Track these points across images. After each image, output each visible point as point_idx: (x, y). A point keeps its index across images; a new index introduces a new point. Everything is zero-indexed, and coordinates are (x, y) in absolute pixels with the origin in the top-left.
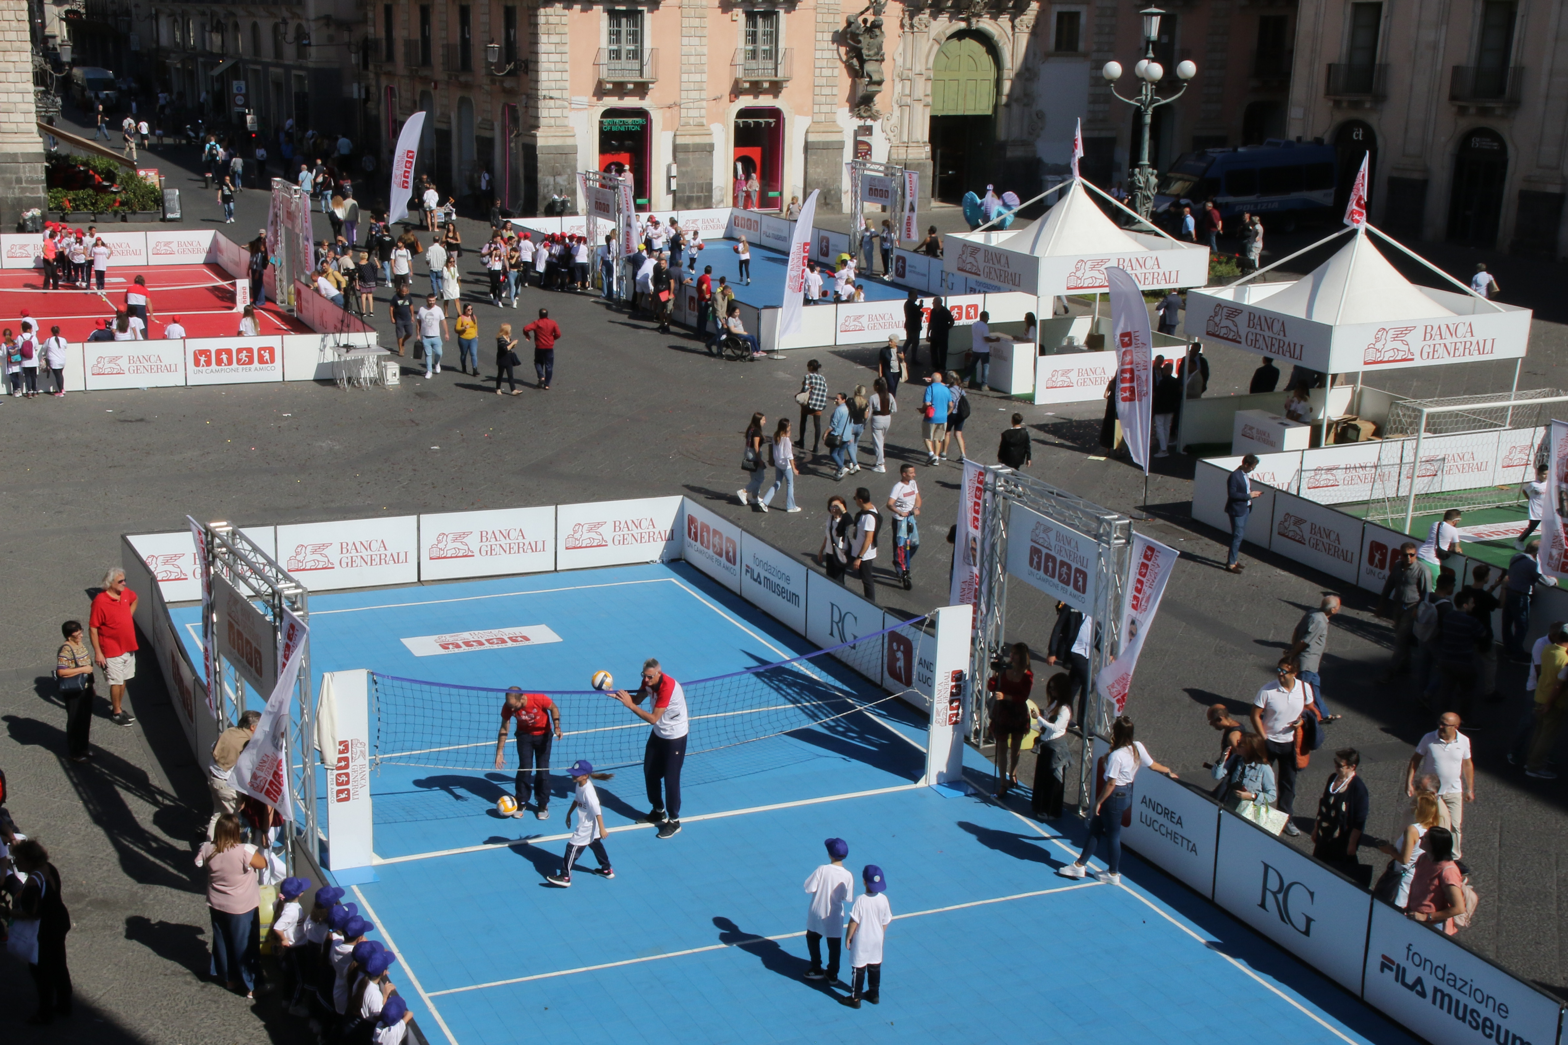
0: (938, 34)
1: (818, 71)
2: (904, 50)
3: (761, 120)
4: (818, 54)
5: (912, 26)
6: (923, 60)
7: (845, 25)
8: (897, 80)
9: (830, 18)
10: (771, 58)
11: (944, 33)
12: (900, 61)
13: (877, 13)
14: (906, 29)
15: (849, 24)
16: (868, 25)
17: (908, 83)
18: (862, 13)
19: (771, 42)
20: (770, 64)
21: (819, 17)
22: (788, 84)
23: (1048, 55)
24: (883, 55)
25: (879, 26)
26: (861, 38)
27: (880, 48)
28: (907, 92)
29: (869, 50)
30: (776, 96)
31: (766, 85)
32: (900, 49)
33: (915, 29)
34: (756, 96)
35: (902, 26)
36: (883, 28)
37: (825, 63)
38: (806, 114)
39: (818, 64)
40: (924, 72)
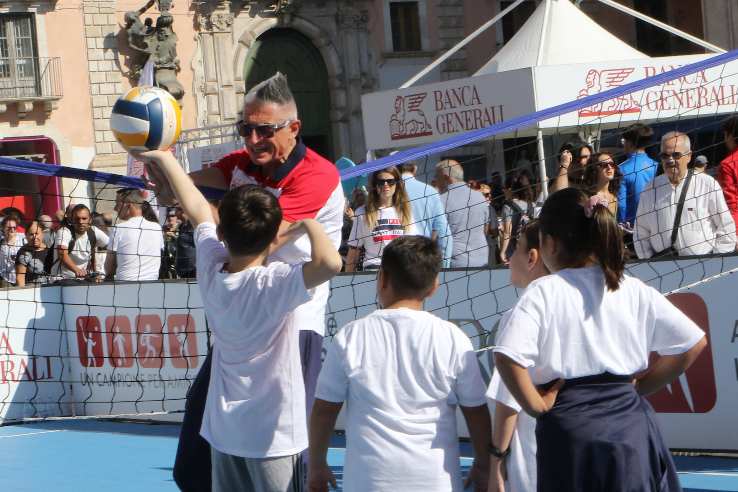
0: (245, 34)
1: (95, 88)
2: (204, 56)
3: (27, 157)
4: (93, 66)
5: (209, 25)
6: (230, 68)
7: (124, 24)
8: (200, 95)
9: (102, 20)
10: (31, 75)
11: (252, 33)
12: (200, 70)
13: (163, 7)
14: (203, 30)
15: (130, 22)
16: (154, 25)
17: (214, 98)
18: (143, 10)
19: (29, 54)
20: (31, 82)
21: (88, 18)
22: (58, 104)
23: (386, 57)
24: (177, 64)
25: (168, 24)
26: (146, 41)
27: (173, 52)
28: (215, 109)
29: (159, 55)
30: (41, 121)
31: (29, 107)
32: (199, 56)
33: (215, 29)
34: (14, 123)
35: (197, 26)
36: (174, 25)
37: (102, 77)
38: (86, 144)
39: (95, 78)
40: (233, 82)
